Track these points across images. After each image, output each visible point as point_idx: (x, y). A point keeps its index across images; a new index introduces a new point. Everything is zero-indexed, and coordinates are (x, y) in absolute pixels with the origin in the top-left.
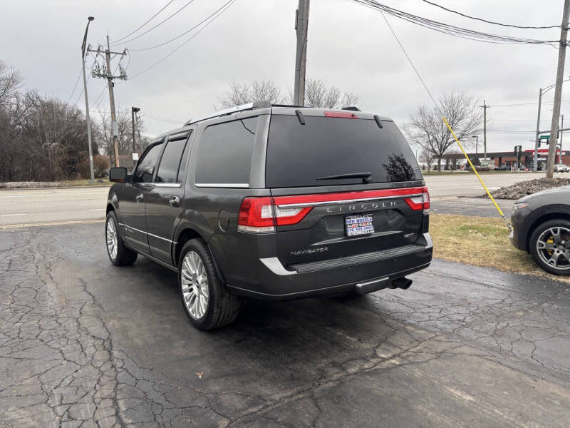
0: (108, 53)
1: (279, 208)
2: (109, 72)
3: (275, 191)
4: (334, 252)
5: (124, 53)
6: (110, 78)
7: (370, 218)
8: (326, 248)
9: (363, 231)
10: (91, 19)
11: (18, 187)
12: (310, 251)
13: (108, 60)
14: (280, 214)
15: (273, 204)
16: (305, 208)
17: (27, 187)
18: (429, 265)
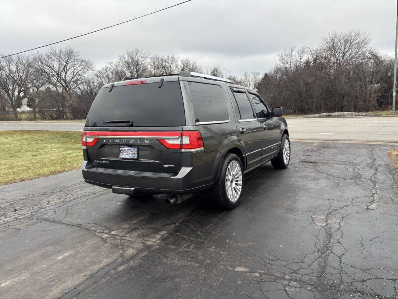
7: (136, 149)
8: (108, 162)
11: (339, 116)
12: (101, 162)
15: (85, 135)
17: (344, 116)
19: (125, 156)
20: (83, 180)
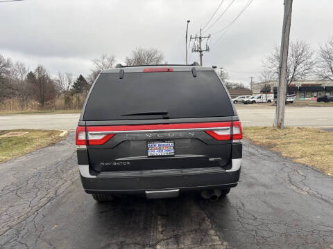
0: (200, 38)
1: (91, 134)
2: (200, 48)
3: (89, 123)
4: (136, 166)
5: (209, 37)
6: (201, 52)
7: (171, 144)
8: (128, 163)
9: (164, 153)
10: (188, 22)
12: (115, 164)
13: (200, 42)
14: (91, 138)
15: (86, 131)
16: (109, 134)
18: (236, 185)
19: (156, 153)
20: (83, 189)
